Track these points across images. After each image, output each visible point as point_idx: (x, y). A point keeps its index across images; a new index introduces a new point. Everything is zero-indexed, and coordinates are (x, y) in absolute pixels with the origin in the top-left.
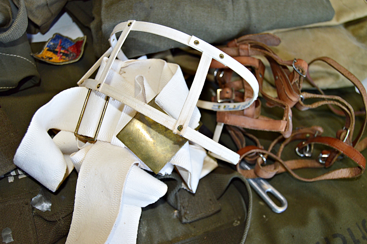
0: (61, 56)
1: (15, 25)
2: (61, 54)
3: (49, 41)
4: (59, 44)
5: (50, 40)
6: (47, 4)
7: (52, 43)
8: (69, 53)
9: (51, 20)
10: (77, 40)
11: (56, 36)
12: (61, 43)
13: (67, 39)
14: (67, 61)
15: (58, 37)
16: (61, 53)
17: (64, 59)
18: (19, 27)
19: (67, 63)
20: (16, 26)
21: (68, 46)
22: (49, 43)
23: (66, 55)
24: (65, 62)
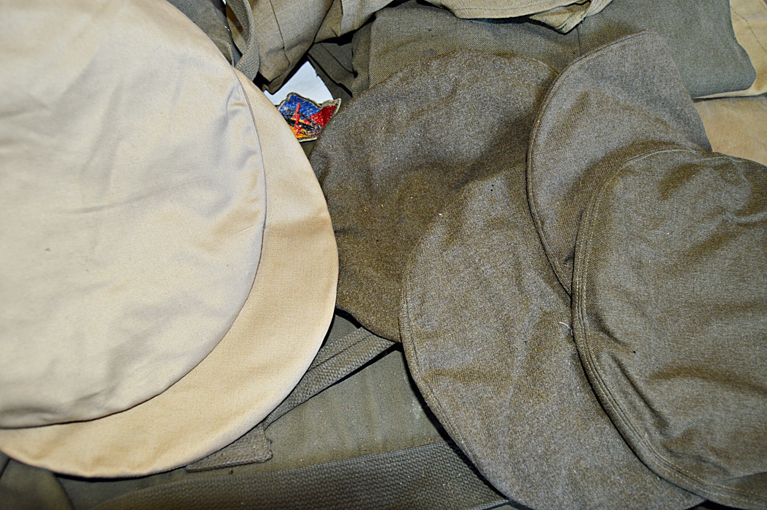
0: (301, 128)
1: (241, 63)
2: (300, 126)
3: (282, 105)
4: (297, 110)
5: (284, 103)
6: (284, 48)
7: (286, 109)
8: (311, 124)
9: (287, 72)
10: (326, 105)
11: (292, 97)
12: (299, 109)
13: (308, 103)
14: (309, 138)
15: (294, 98)
16: (300, 123)
17: (305, 134)
18: (246, 67)
19: (309, 140)
20: (242, 65)
21: (309, 113)
22: (281, 108)
23: (308, 128)
24: (306, 138)
